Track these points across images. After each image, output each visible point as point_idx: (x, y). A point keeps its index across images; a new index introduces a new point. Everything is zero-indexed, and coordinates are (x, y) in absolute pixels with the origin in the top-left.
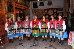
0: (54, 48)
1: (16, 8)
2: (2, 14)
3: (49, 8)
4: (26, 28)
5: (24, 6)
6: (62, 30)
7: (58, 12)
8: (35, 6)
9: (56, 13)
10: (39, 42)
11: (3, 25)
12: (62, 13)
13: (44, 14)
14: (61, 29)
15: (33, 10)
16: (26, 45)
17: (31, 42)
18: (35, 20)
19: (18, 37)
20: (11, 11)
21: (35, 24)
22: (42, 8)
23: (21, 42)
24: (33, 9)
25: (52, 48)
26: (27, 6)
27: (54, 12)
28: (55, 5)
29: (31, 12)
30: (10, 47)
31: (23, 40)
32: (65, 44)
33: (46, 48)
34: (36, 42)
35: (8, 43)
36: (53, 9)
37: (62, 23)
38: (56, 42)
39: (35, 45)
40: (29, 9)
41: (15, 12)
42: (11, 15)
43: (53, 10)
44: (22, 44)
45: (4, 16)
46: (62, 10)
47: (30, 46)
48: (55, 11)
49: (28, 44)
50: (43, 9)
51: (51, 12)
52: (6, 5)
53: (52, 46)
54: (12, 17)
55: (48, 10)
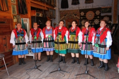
0: (92, 77)
2: (8, 18)
3: (87, 8)
4: (49, 41)
5: (45, 5)
7: (102, 15)
9: (98, 17)
10: (67, 64)
12: (110, 17)
13: (79, 18)
14: (103, 44)
15: (60, 12)
16: (45, 69)
17: (54, 64)
18: (60, 28)
20: (23, 13)
21: (60, 34)
22: (75, 7)
24: (61, 10)
25: (89, 76)
26: (50, 5)
27: (95, 14)
29: (57, 14)
30: (19, 71)
32: (112, 70)
33: (78, 76)
34: (62, 64)
35: (17, 64)
36: (94, 10)
38: (97, 66)
39: (60, 70)
40: (55, 10)
41: (29, 15)
42: (23, 19)
43: (95, 12)
45: (12, 20)
46: (110, 11)
47: (51, 71)
48: (98, 13)
49: (50, 67)
50: (77, 10)
51: (90, 16)
52: (15, 3)
53: (88, 74)
54: (24, 22)
55: (86, 11)
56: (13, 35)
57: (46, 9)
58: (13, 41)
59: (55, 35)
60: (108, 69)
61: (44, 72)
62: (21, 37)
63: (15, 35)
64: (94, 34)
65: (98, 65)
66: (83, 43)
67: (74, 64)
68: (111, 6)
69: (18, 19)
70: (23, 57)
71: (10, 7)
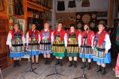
1: (29, 10)
2: (3, 18)
3: (83, 11)
4: (45, 44)
5: (42, 7)
7: (98, 18)
8: (61, 6)
9: (94, 21)
11: (5, 36)
12: (106, 21)
13: (75, 21)
14: (101, 47)
15: (56, 14)
16: (41, 72)
17: (50, 67)
18: (59, 30)
20: (19, 14)
22: (72, 10)
23: (33, 67)
24: (57, 12)
26: (47, 7)
27: (91, 18)
28: (94, 6)
29: (53, 16)
30: (14, 74)
31: (38, 63)
32: (109, 74)
34: (59, 67)
35: (12, 67)
36: (90, 13)
37: (104, 37)
39: (57, 73)
40: (51, 12)
41: (26, 16)
42: (19, 20)
43: (91, 16)
44: (35, 71)
45: (8, 21)
46: (106, 15)
47: (47, 74)
48: (94, 16)
49: (46, 70)
50: (74, 13)
51: (86, 19)
52: (12, 3)
53: (85, 77)
54: (20, 24)
55: (82, 14)
57: (42, 10)
61: (40, 75)
62: (19, 39)
63: (12, 36)
64: (93, 38)
65: (94, 69)
67: (71, 67)
68: (106, 10)
69: (14, 20)
71: (6, 7)
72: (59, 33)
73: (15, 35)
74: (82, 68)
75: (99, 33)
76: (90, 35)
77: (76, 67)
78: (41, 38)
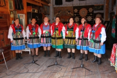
0: (87, 70)
1: (28, 4)
2: (5, 13)
3: (81, 5)
4: (46, 37)
5: (40, 1)
6: (100, 42)
7: (95, 12)
8: (59, 1)
9: (91, 14)
10: (63, 59)
11: (7, 31)
12: (102, 14)
14: (97, 39)
15: (54, 8)
16: (42, 64)
17: (50, 59)
18: (57, 24)
19: (29, 51)
20: (19, 9)
21: (57, 30)
22: (69, 4)
23: (35, 59)
24: (55, 6)
25: (84, 70)
26: (45, 1)
27: (88, 11)
29: (51, 11)
30: (17, 66)
31: (37, 56)
32: (105, 63)
33: (74, 70)
34: (58, 59)
35: (14, 59)
36: (87, 7)
38: (91, 60)
39: (57, 64)
40: (49, 6)
41: (25, 11)
42: (20, 15)
43: (88, 9)
44: (36, 62)
45: (9, 16)
46: (102, 9)
48: (91, 10)
50: (71, 7)
51: (83, 13)
53: (83, 67)
54: (21, 18)
55: (79, 8)
56: (11, 30)
57: (40, 5)
58: (10, 36)
59: (52, 31)
60: (101, 63)
61: (42, 66)
62: (19, 32)
64: (90, 31)
66: (79, 39)
67: (70, 59)
68: (103, 3)
69: (14, 15)
70: (20, 52)
71: (7, 2)
72: (57, 26)
73: (16, 29)
74: (81, 59)
75: (96, 26)
76: (87, 28)
77: (74, 58)
78: (42, 32)
